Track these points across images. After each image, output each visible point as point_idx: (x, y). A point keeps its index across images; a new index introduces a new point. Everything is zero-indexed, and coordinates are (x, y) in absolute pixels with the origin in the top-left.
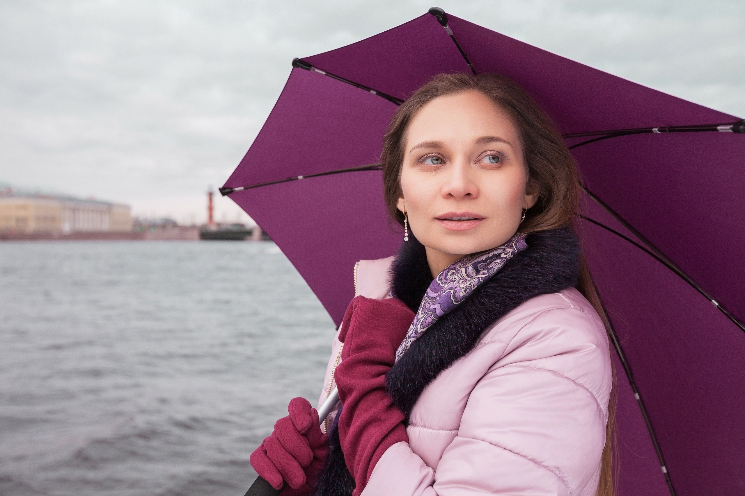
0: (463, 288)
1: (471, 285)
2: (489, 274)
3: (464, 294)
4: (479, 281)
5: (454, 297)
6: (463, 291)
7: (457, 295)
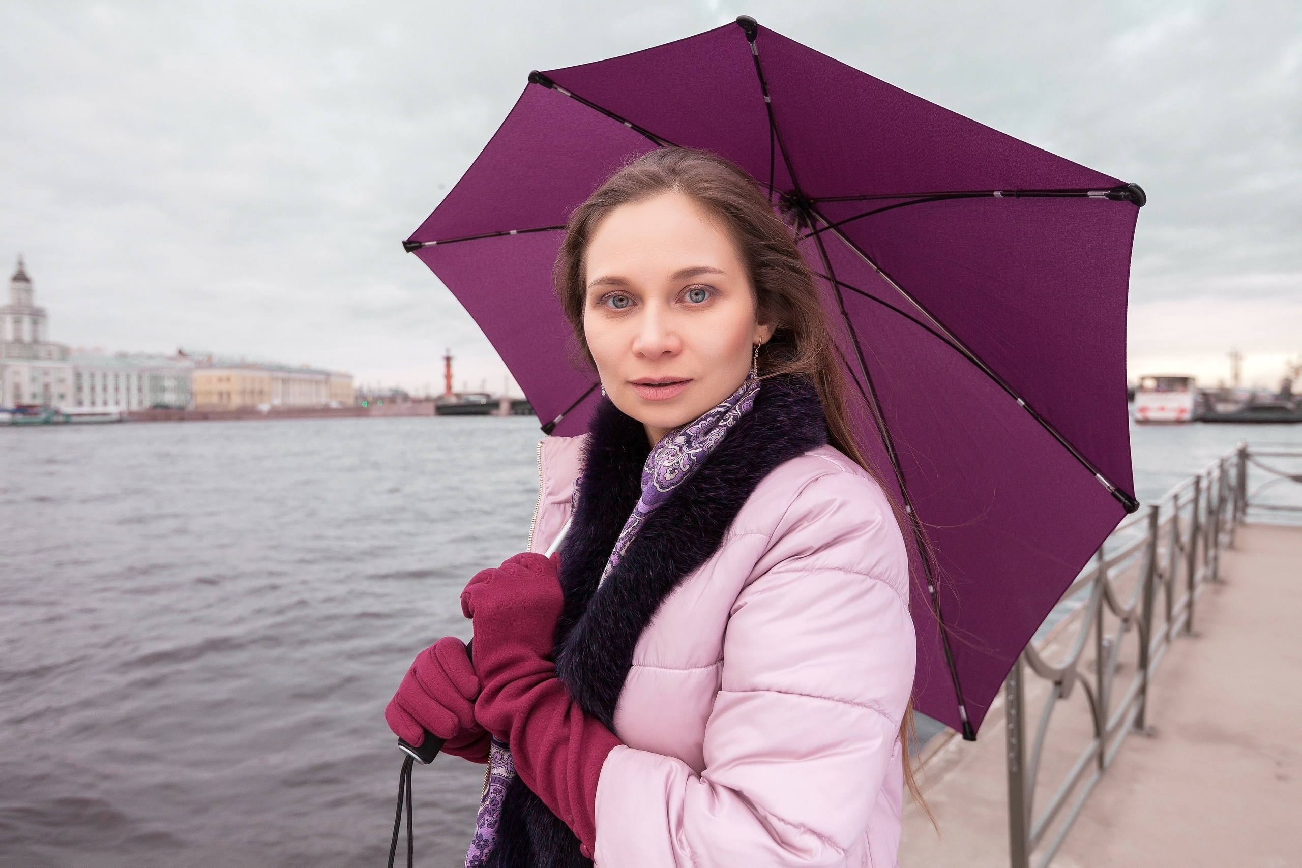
0: (669, 467)
1: (679, 464)
2: (704, 448)
3: (672, 477)
4: (689, 458)
5: (657, 482)
6: (668, 472)
7: (661, 478)
